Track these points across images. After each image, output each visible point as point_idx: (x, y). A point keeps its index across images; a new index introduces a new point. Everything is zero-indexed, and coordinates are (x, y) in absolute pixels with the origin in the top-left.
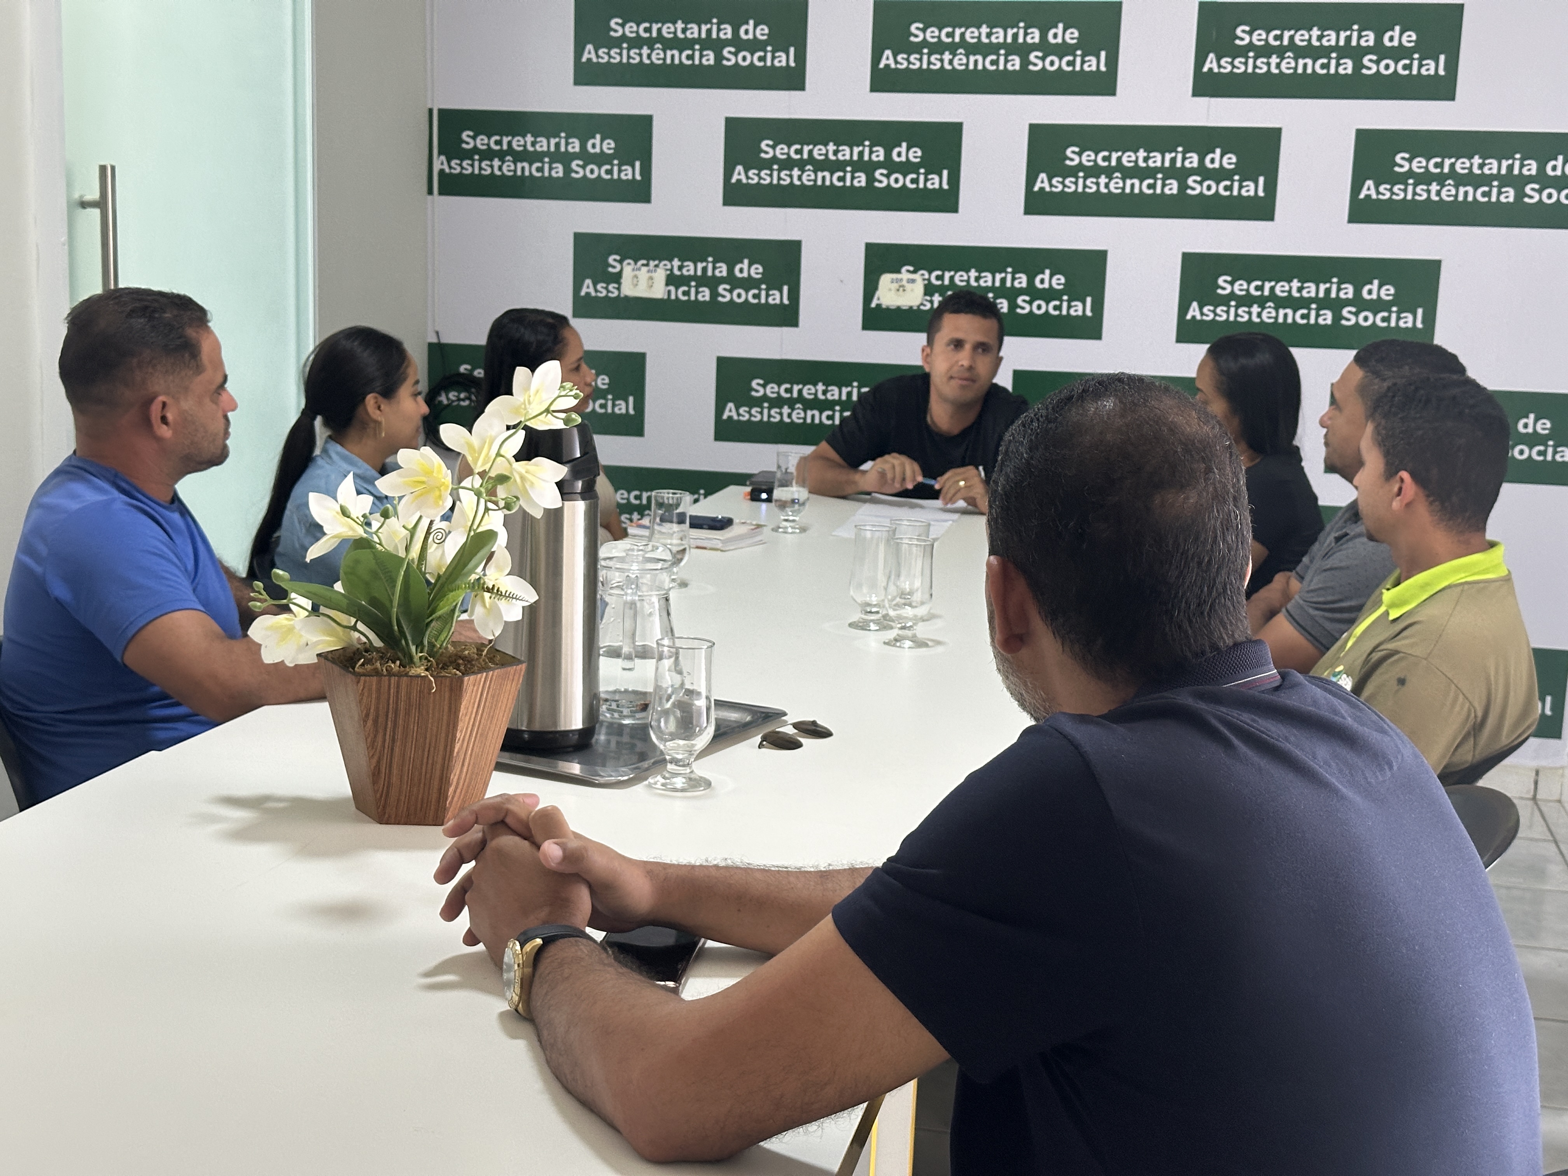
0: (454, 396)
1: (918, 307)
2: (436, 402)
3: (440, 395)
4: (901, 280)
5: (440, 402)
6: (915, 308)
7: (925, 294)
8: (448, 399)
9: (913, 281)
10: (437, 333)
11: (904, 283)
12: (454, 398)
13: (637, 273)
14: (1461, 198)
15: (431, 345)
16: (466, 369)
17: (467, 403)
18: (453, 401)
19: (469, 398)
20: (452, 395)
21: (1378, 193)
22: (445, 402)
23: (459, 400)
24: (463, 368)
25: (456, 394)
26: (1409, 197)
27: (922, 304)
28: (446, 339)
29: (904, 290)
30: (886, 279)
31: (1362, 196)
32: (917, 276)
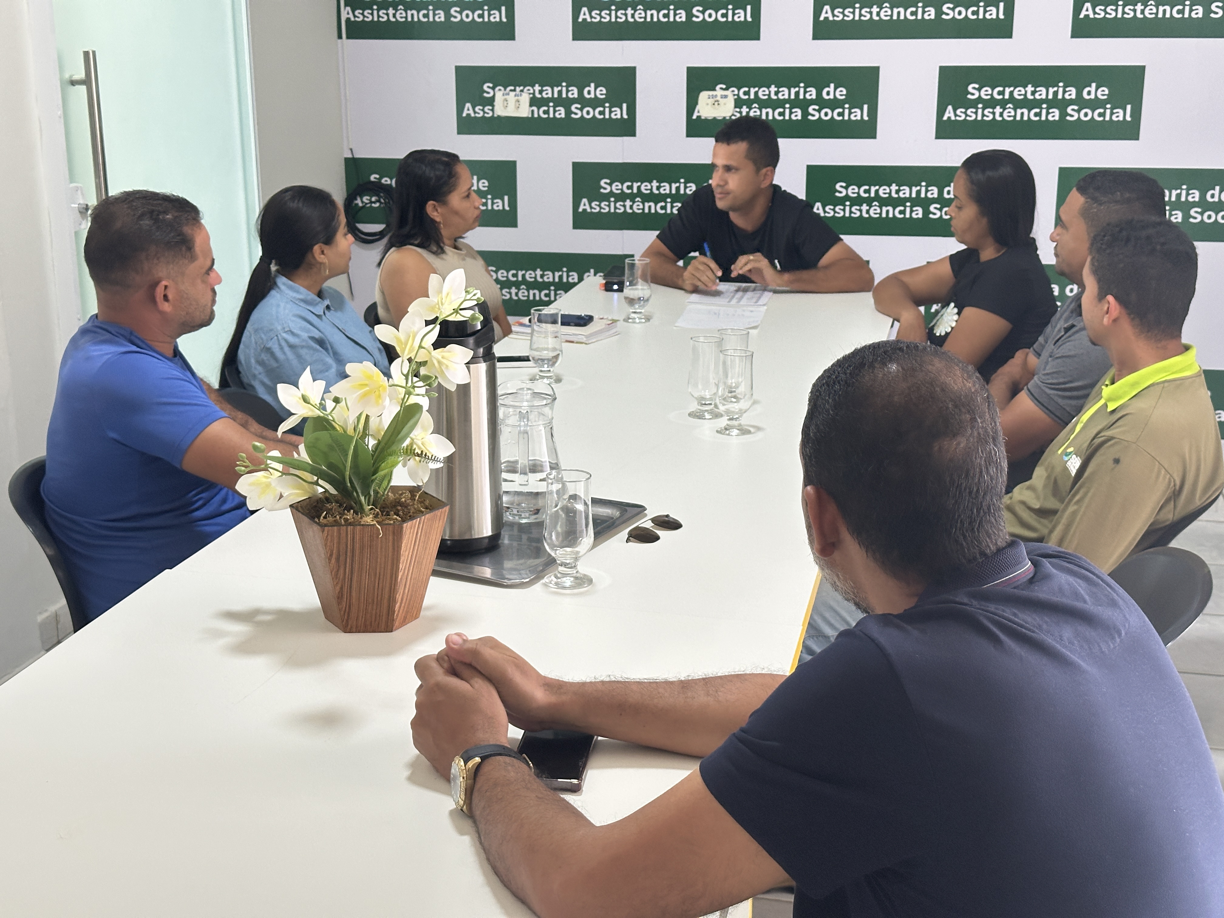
0: (367, 199)
1: (730, 117)
2: (354, 205)
3: (356, 199)
4: (716, 96)
5: (357, 204)
6: (728, 118)
7: (735, 107)
8: (362, 202)
9: (726, 97)
10: (351, 150)
11: (719, 98)
12: (367, 202)
13: (506, 97)
14: (1160, 15)
15: (346, 160)
16: (375, 178)
17: (377, 205)
18: (366, 204)
19: (379, 201)
20: (366, 199)
21: (1095, 13)
22: (360, 205)
23: (371, 202)
24: (373, 177)
25: (369, 198)
26: (1119, 16)
27: (733, 115)
28: (357, 155)
29: (719, 104)
30: (704, 96)
31: (1082, 16)
32: (728, 93)
